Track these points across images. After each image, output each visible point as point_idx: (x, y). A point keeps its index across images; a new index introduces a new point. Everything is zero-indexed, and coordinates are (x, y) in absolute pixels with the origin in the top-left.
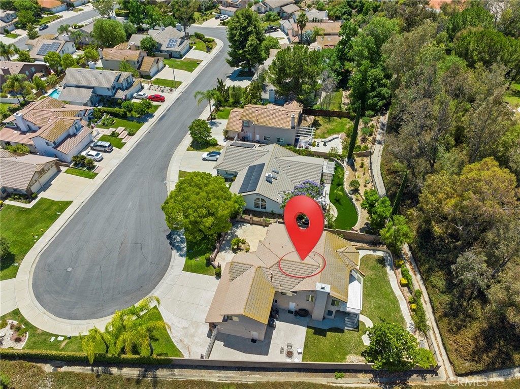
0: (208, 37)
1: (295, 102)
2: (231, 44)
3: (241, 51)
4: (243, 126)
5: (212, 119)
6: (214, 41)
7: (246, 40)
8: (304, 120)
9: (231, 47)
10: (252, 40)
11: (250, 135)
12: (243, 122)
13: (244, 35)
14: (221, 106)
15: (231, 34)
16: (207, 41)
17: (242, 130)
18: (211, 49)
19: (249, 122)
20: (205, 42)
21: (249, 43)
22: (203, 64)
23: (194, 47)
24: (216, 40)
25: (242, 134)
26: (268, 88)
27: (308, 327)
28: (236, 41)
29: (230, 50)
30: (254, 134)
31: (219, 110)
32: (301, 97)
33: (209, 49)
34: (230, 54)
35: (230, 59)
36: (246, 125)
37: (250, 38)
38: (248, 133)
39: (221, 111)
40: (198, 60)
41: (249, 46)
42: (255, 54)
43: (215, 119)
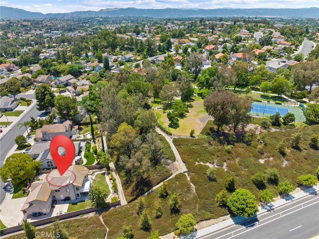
0: (28, 99)
1: (68, 121)
2: (38, 101)
3: (43, 103)
4: (43, 135)
5: (29, 136)
6: (31, 100)
7: (45, 98)
8: (74, 128)
9: (38, 102)
10: (48, 97)
11: (47, 138)
12: (43, 133)
13: (43, 95)
14: (34, 129)
15: (37, 96)
16: (27, 101)
17: (43, 137)
18: (30, 104)
19: (45, 132)
20: (26, 101)
21: (46, 99)
22: (24, 112)
23: (20, 105)
24: (33, 100)
25: (44, 139)
26: (57, 117)
27: (70, 203)
28: (40, 99)
29: (38, 103)
30: (49, 138)
31: (33, 131)
32: (71, 118)
33: (29, 105)
34: (38, 105)
35: (39, 107)
36: (44, 134)
37: (46, 97)
38: (46, 138)
39: (34, 131)
40: (22, 111)
41: (46, 100)
42: (50, 103)
43: (30, 135)
